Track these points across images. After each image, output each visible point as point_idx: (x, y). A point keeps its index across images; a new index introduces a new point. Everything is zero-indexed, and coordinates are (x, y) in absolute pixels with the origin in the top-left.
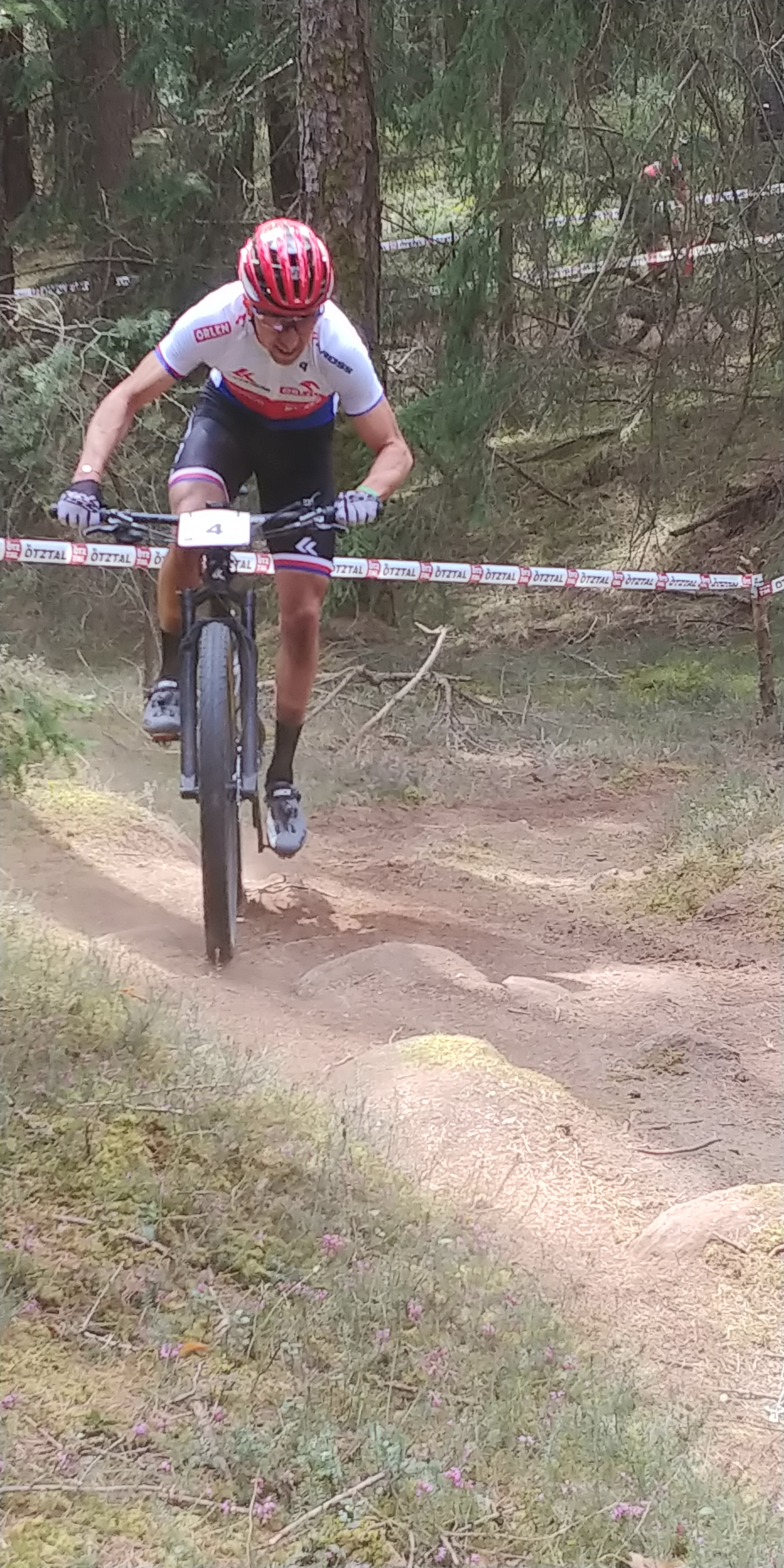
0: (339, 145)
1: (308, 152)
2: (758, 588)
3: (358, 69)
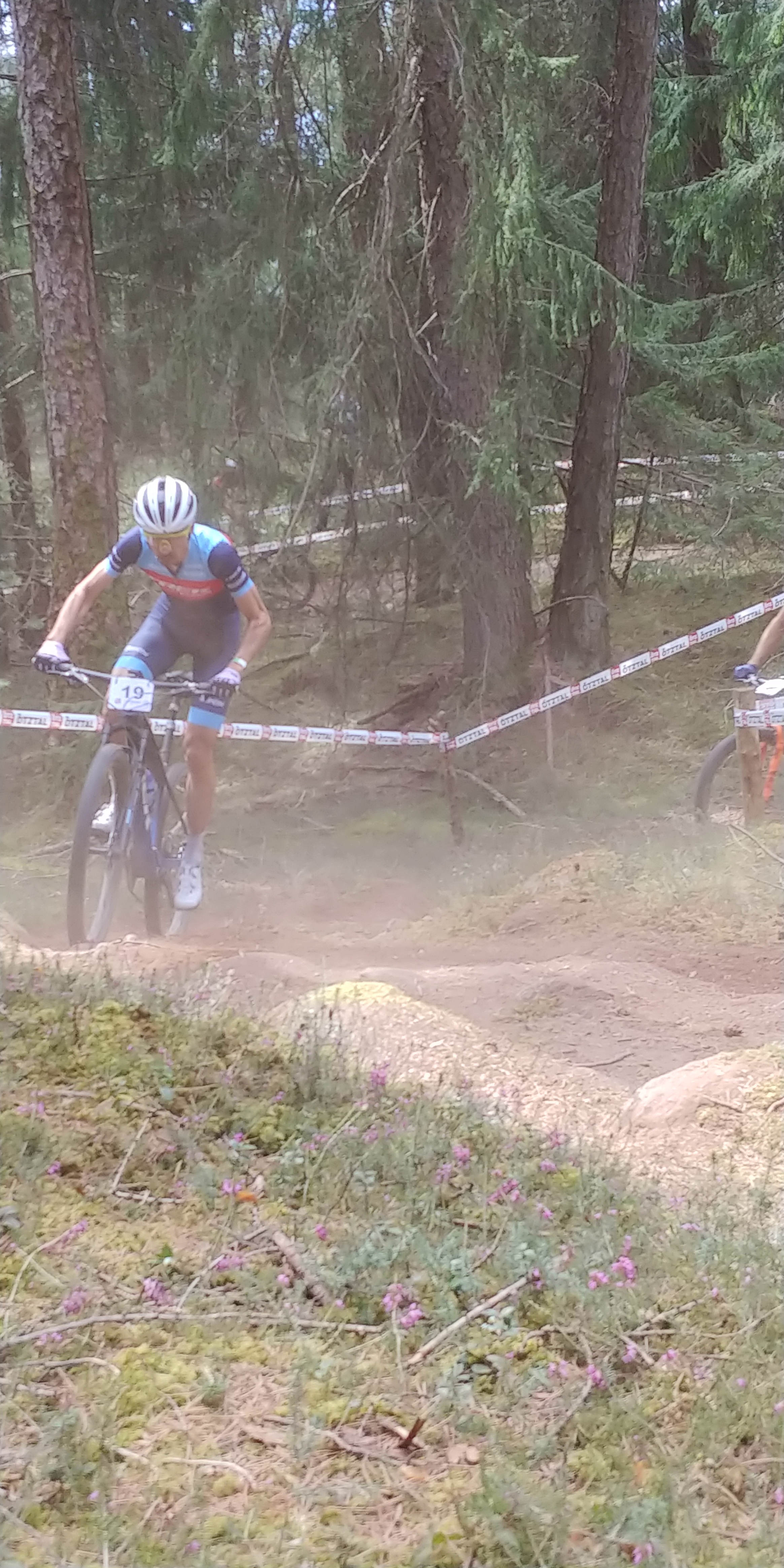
0: (80, 416)
1: (54, 424)
2: (445, 744)
3: (92, 357)
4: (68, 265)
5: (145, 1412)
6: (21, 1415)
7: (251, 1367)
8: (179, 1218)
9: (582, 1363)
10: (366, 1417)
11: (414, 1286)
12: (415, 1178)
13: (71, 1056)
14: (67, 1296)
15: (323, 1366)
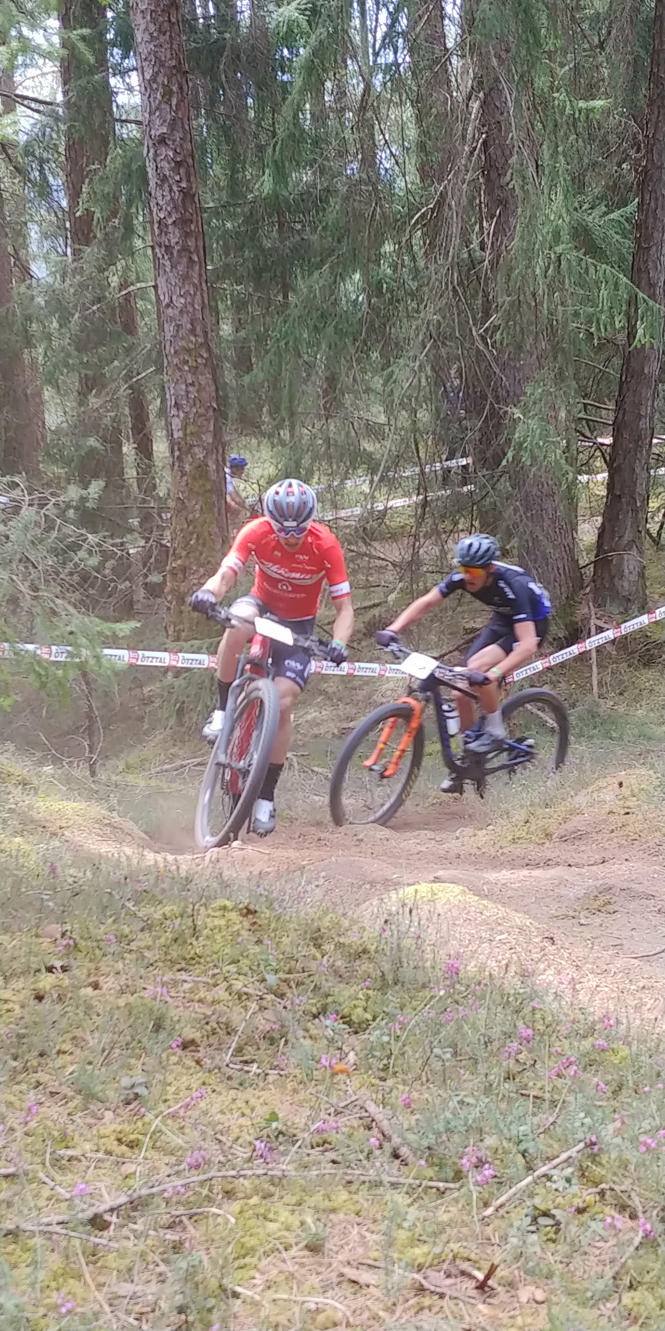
0: (195, 406)
1: (174, 411)
3: (205, 355)
4: (185, 278)
5: (257, 1254)
6: (150, 1257)
7: (347, 1217)
8: (283, 1087)
9: (633, 1217)
10: (447, 1262)
11: (487, 1148)
12: (486, 1055)
13: (190, 947)
14: (189, 1153)
15: (408, 1217)
